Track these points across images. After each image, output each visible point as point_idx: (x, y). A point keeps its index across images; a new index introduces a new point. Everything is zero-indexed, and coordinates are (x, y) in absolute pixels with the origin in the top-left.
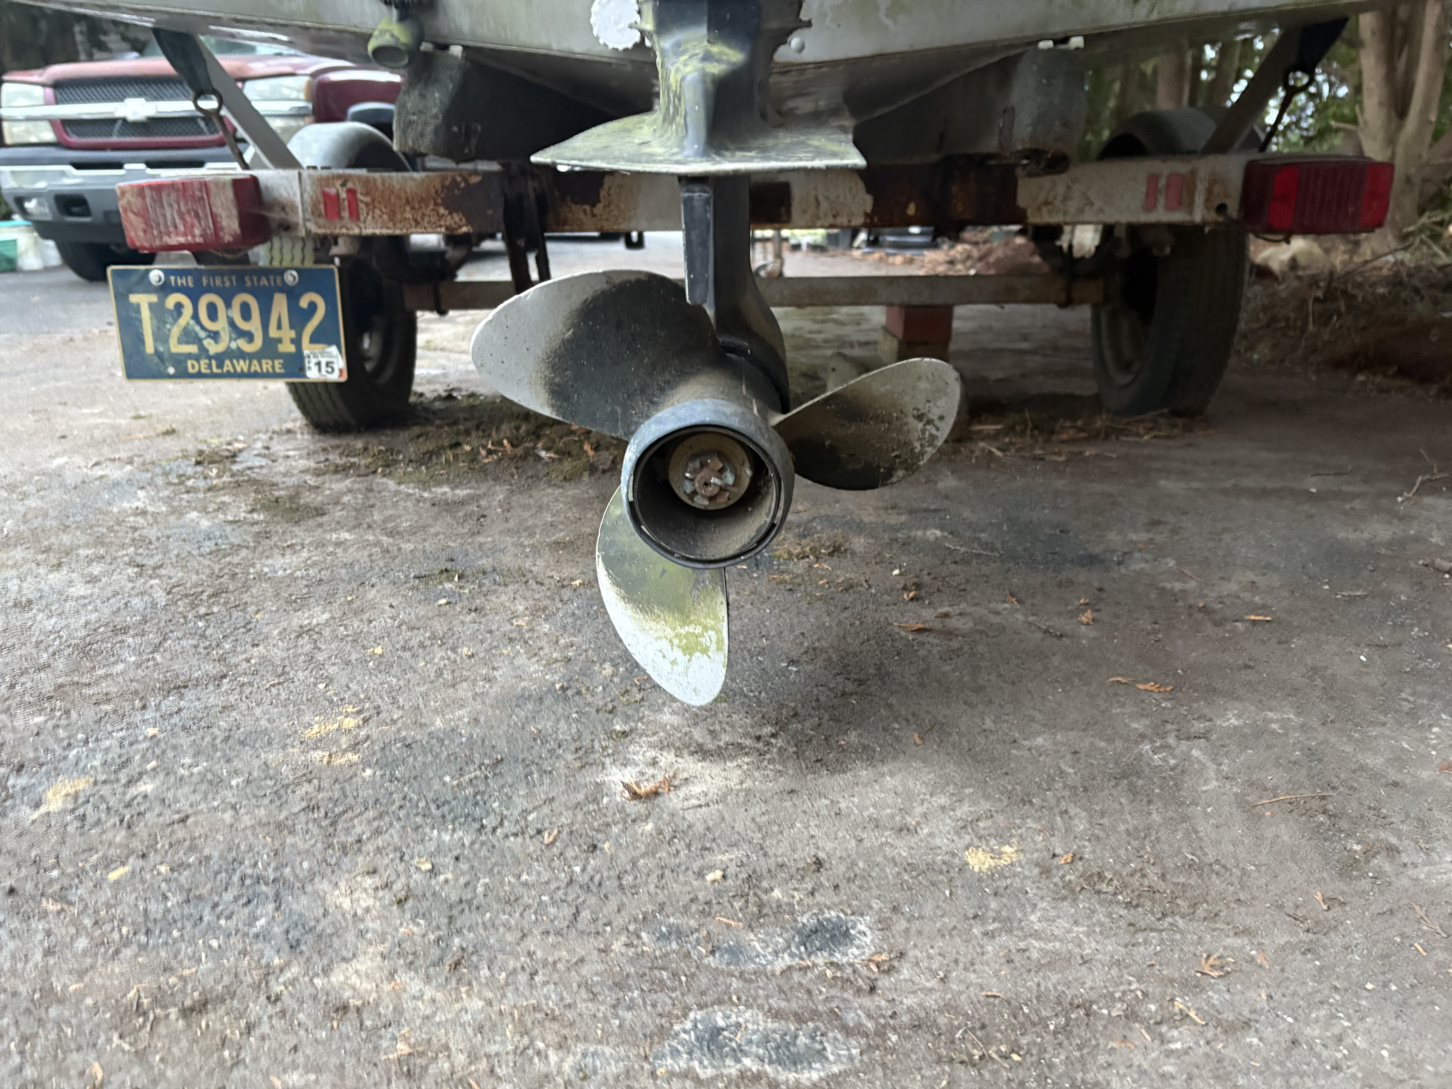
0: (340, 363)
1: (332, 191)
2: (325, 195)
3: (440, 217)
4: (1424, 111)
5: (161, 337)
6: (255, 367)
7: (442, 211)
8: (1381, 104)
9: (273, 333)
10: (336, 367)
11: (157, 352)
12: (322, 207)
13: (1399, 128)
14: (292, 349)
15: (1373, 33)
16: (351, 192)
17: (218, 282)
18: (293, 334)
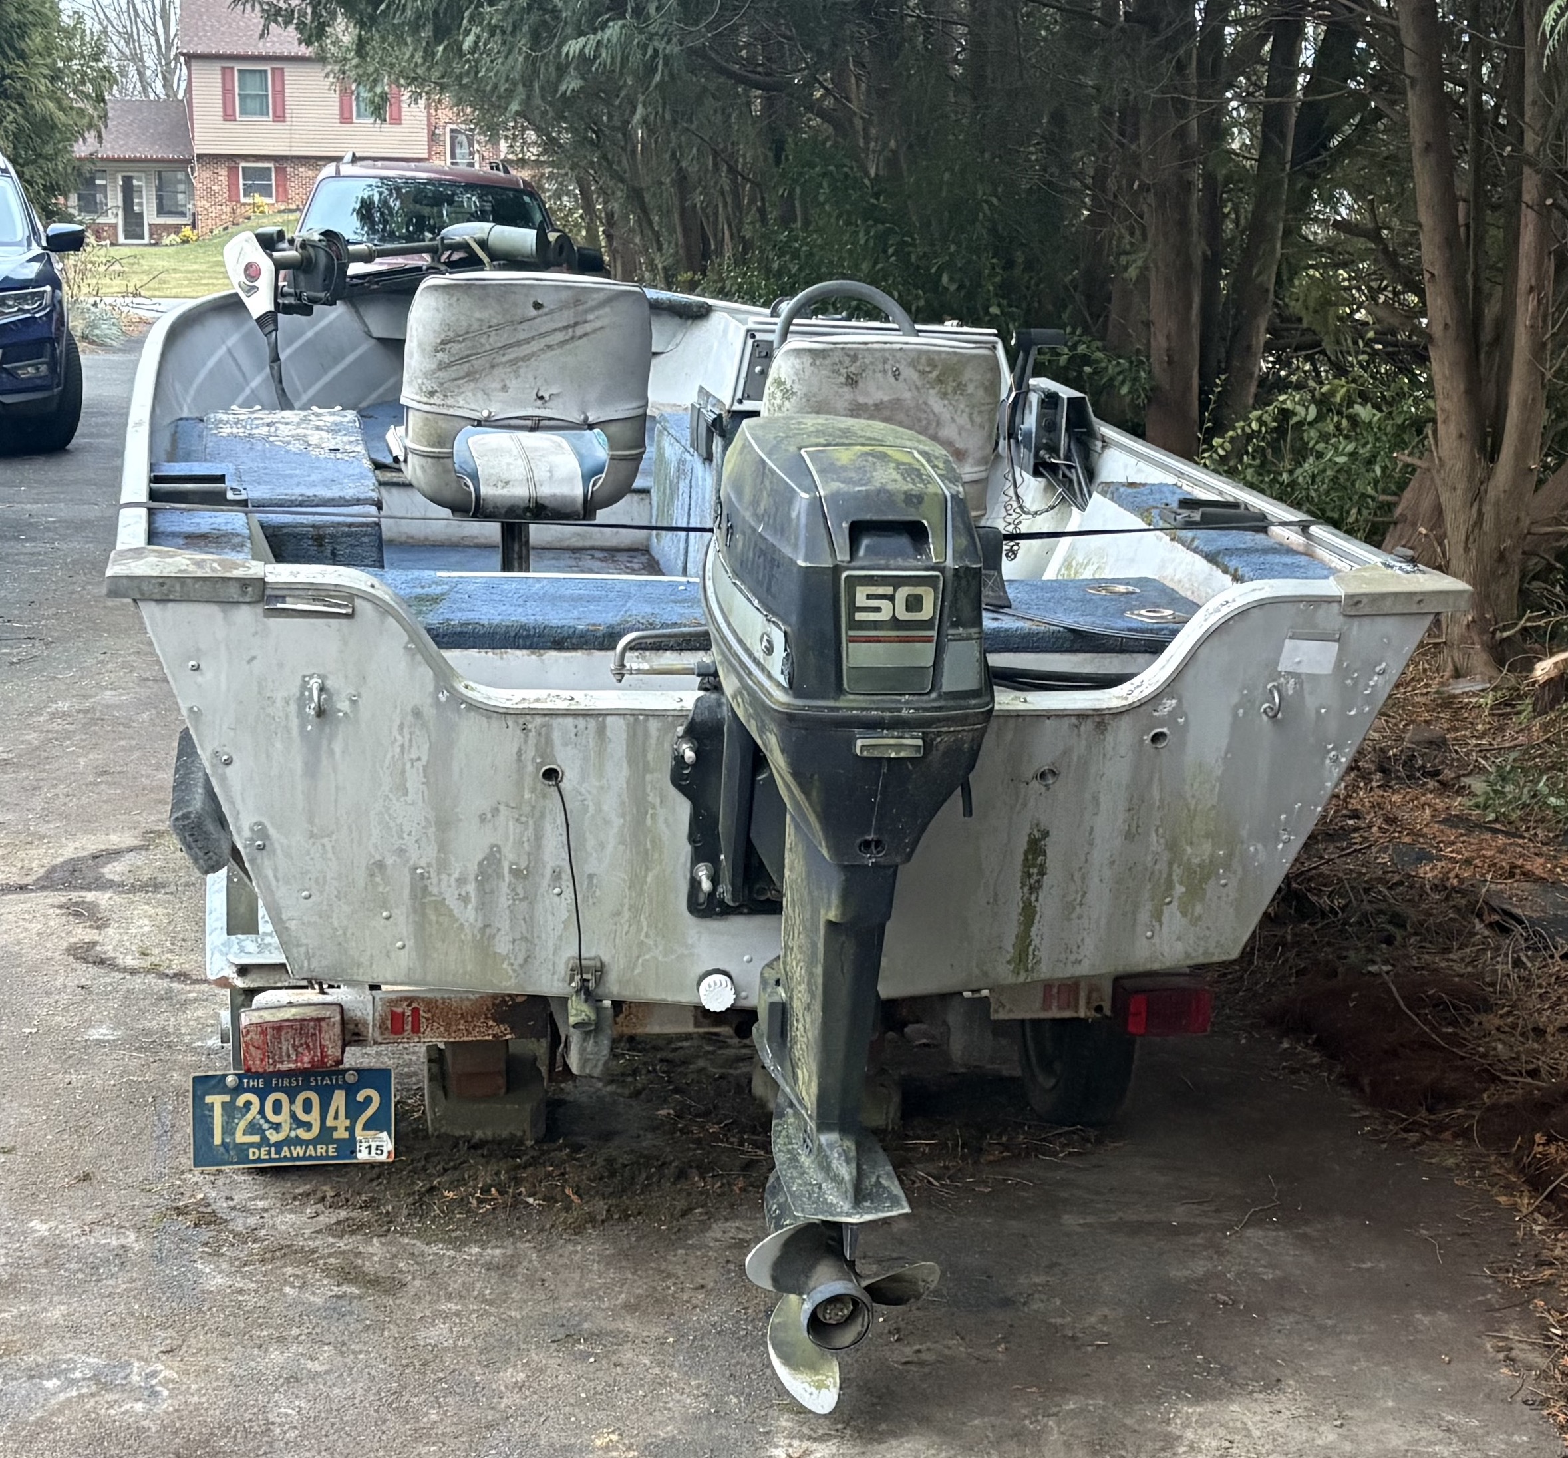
0: (389, 1146)
1: (399, 1010)
2: (393, 1014)
3: (489, 1027)
5: (228, 1130)
6: (311, 1151)
7: (491, 1023)
9: (330, 1122)
10: (385, 1150)
11: (223, 1143)
12: (389, 1023)
14: (346, 1135)
16: (415, 1011)
17: (286, 1083)
18: (348, 1123)
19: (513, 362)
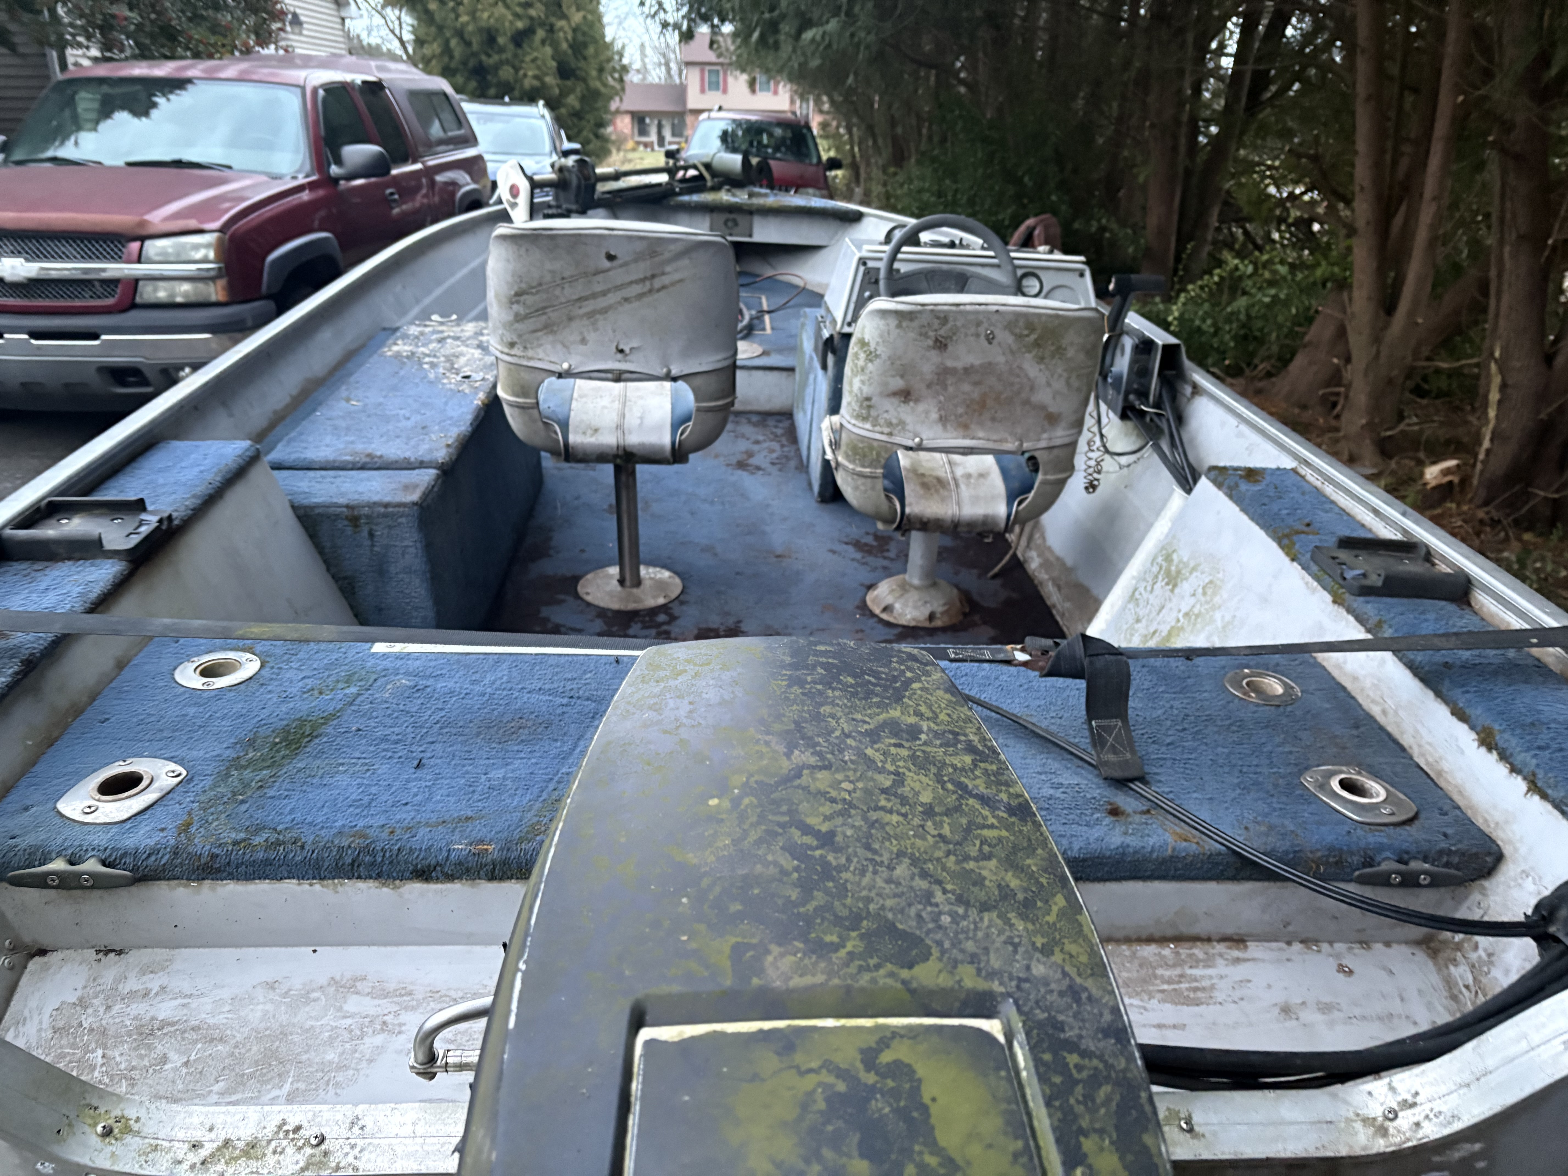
4: (1412, 313)
8: (1369, 299)
13: (1386, 326)
15: (1368, 223)
19: (591, 315)
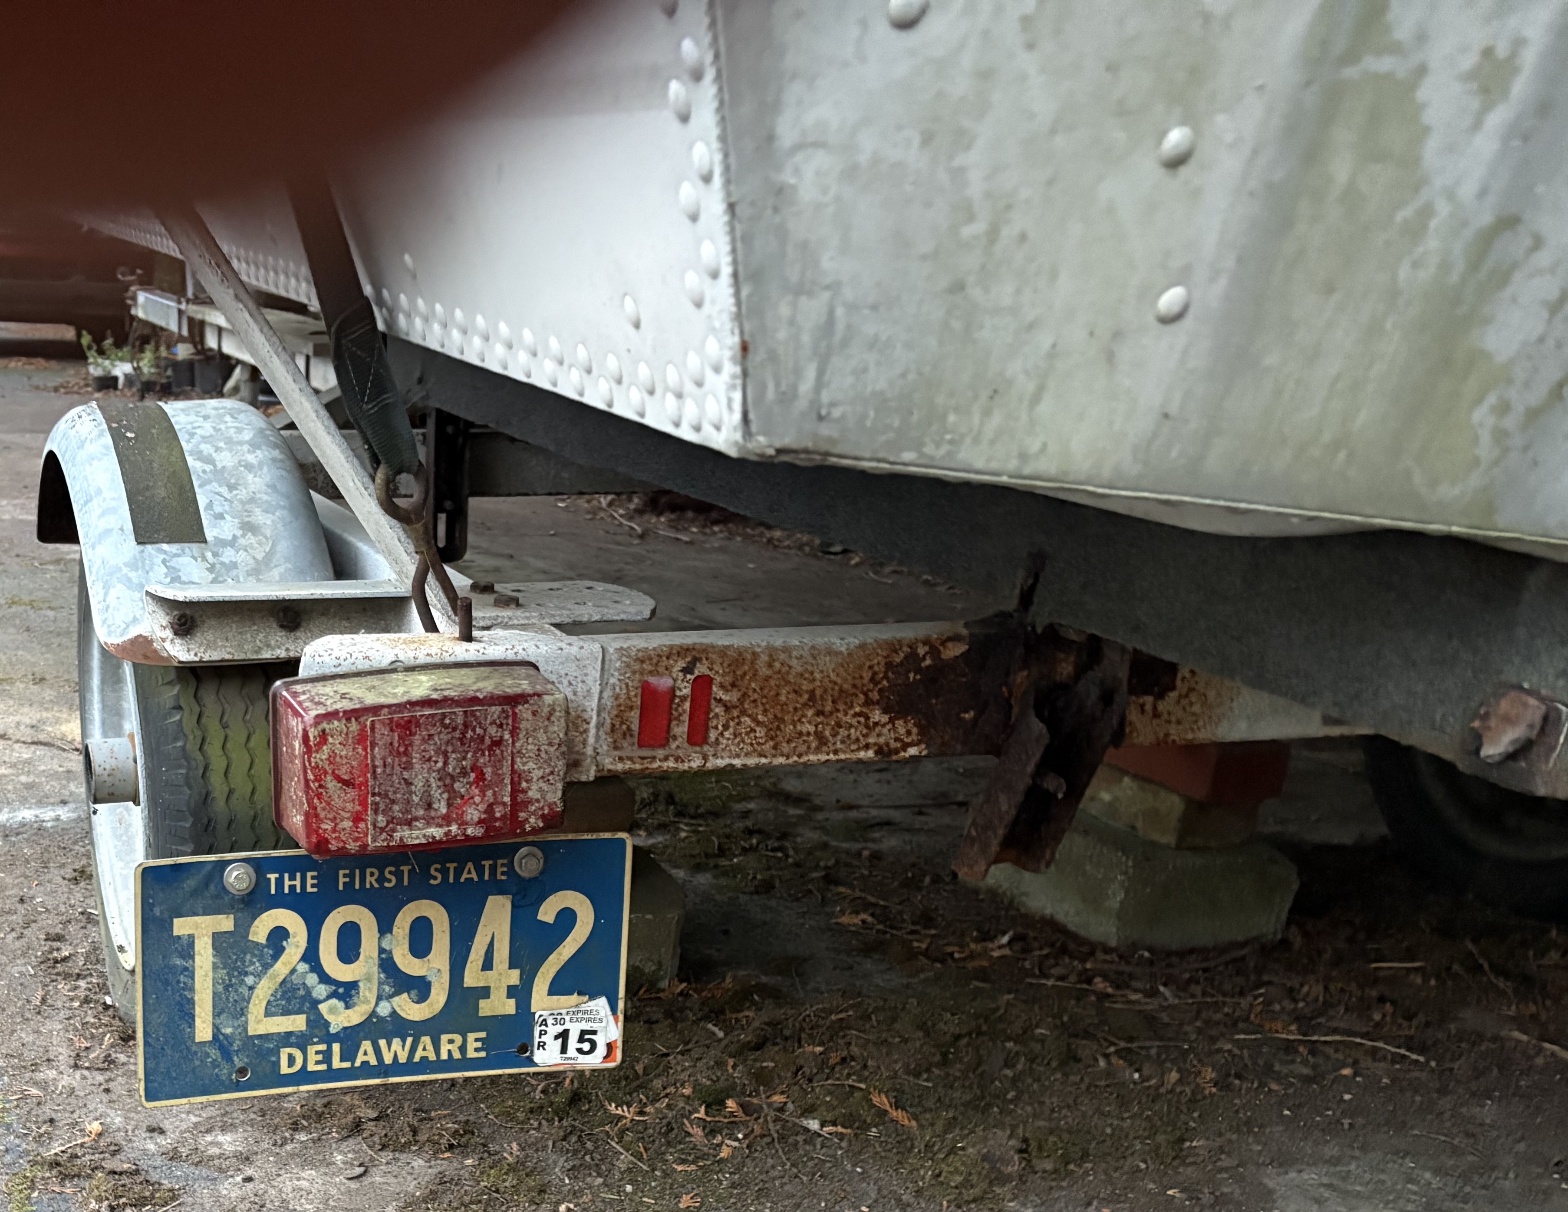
0: (611, 1031)
1: (663, 683)
2: (647, 691)
5: (230, 1003)
6: (425, 1049)
10: (601, 1040)
11: (217, 1038)
12: (635, 715)
16: (702, 685)
17: (371, 880)
18: (514, 977)
